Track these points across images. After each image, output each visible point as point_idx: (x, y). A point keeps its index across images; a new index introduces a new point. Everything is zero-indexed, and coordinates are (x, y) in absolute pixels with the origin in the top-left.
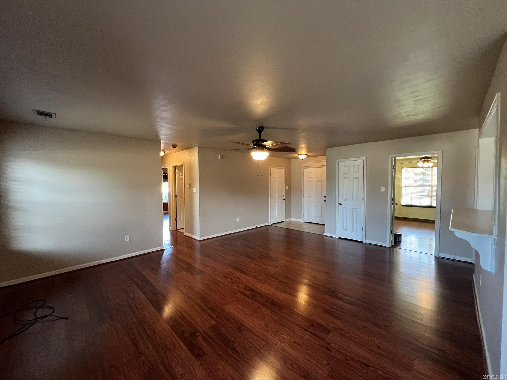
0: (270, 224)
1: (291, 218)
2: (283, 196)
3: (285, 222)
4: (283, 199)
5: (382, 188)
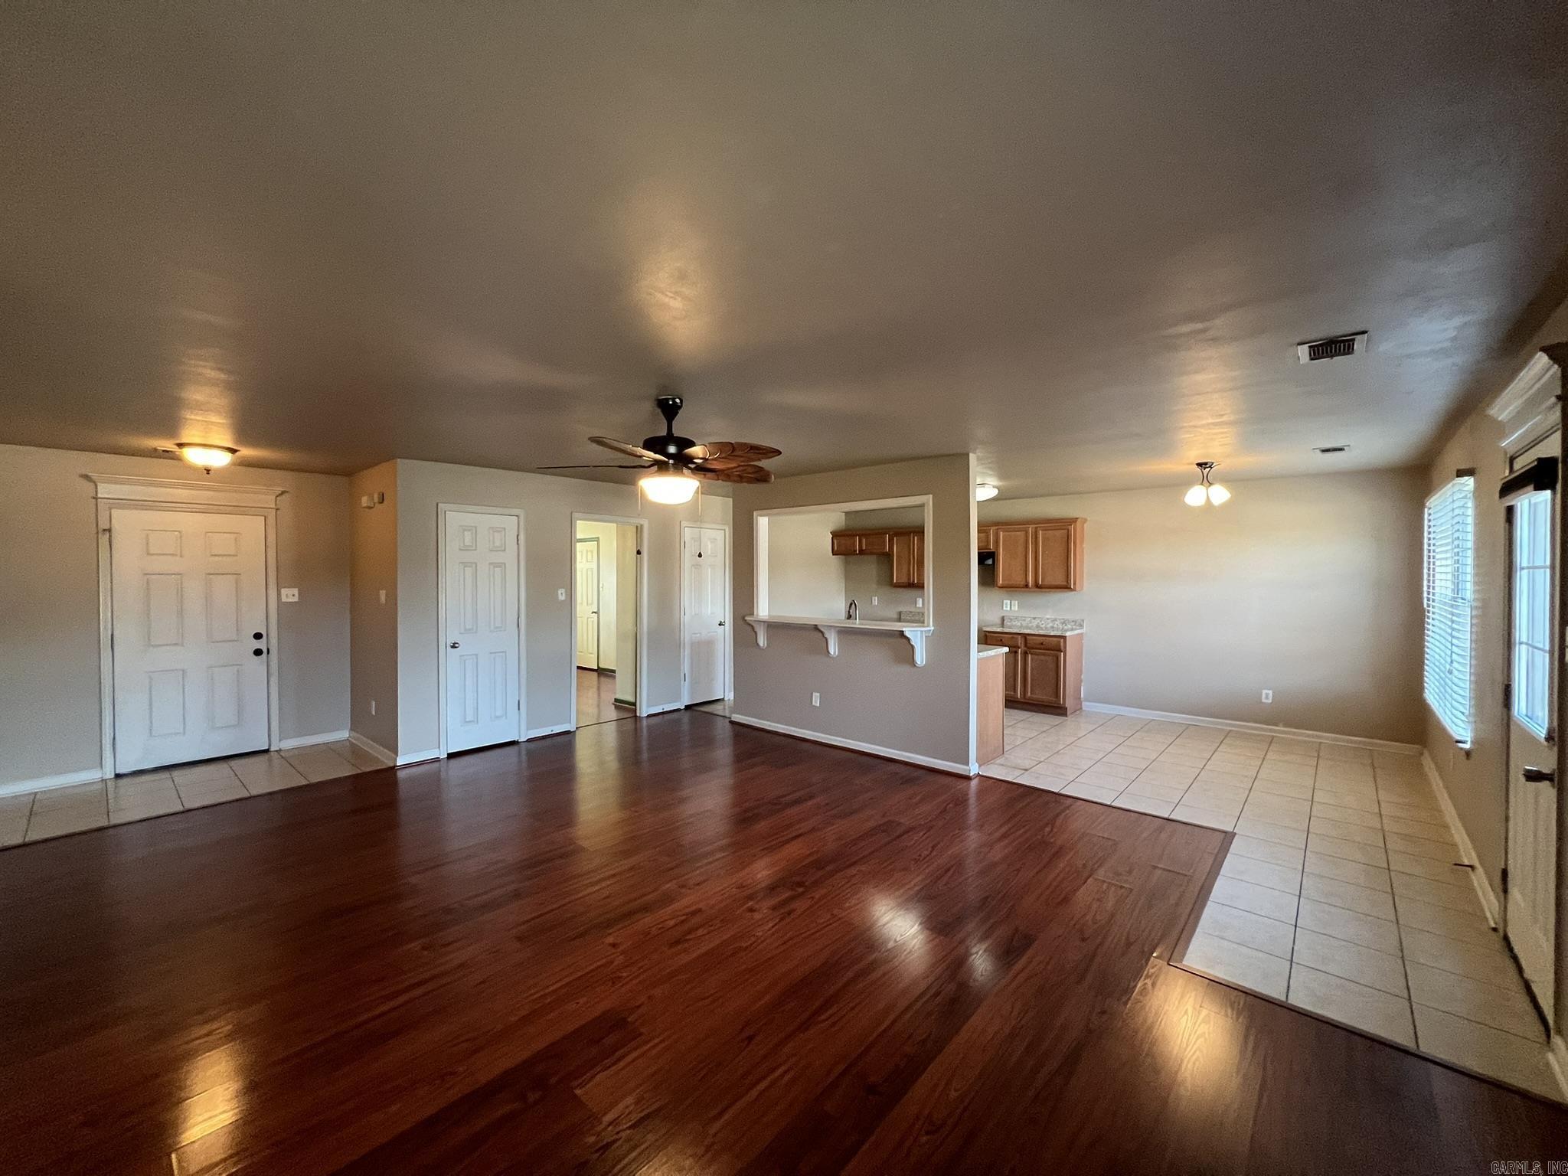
5: (560, 592)
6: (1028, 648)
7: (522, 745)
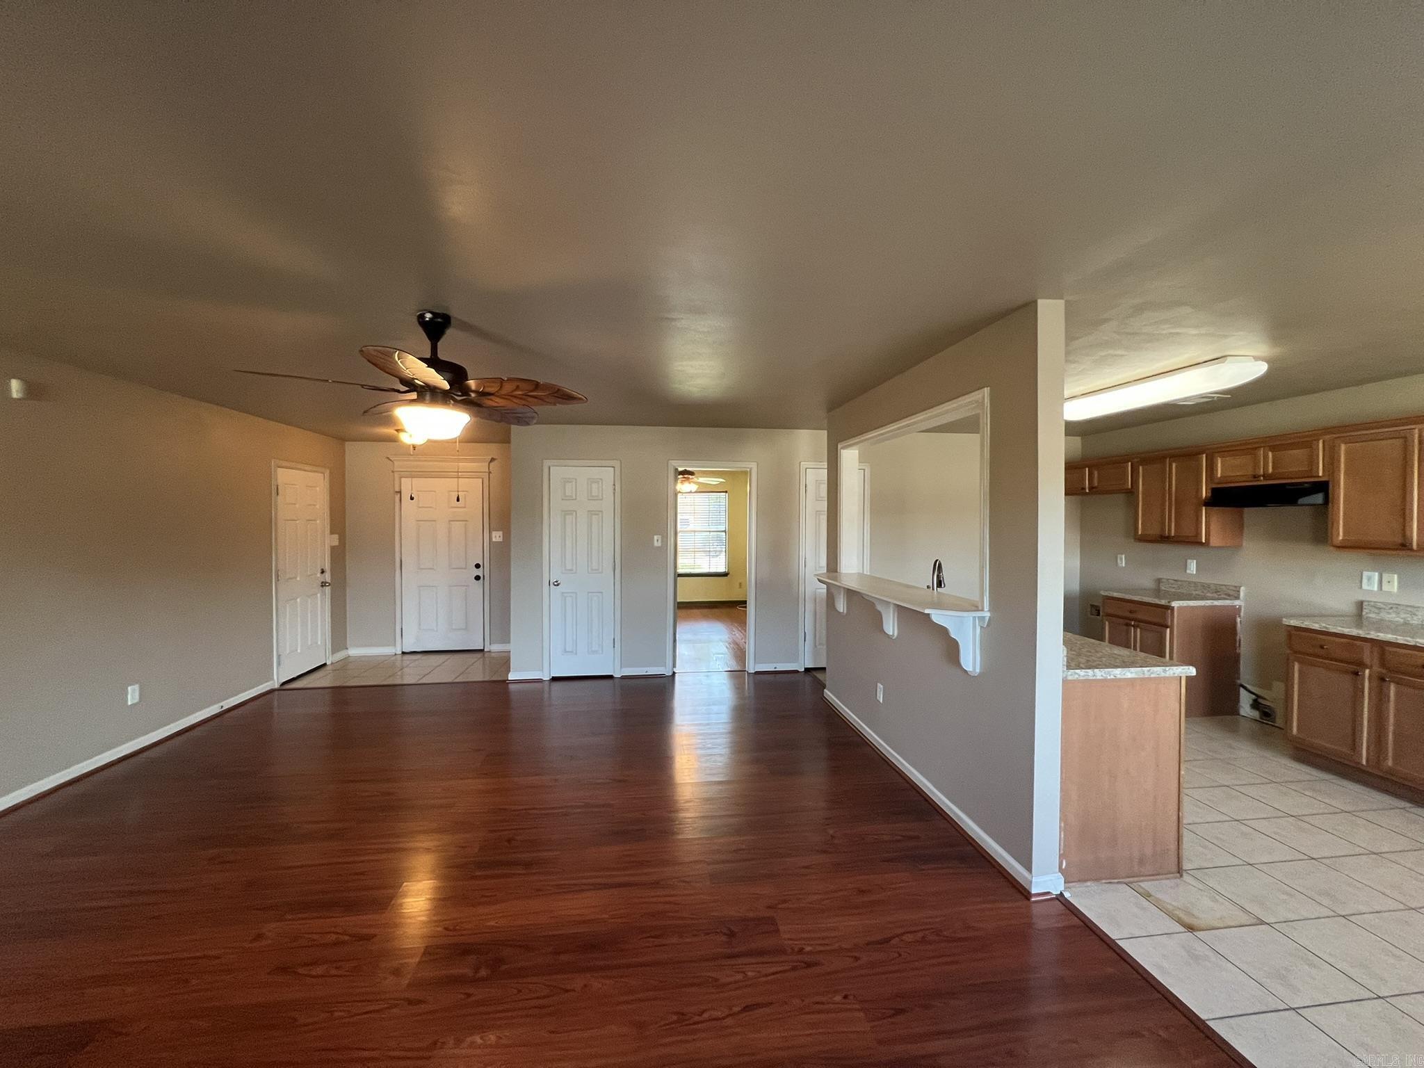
0: (277, 686)
1: (347, 649)
2: (323, 572)
3: (328, 668)
4: (323, 584)
5: (656, 537)
6: (1388, 669)
7: (616, 681)
